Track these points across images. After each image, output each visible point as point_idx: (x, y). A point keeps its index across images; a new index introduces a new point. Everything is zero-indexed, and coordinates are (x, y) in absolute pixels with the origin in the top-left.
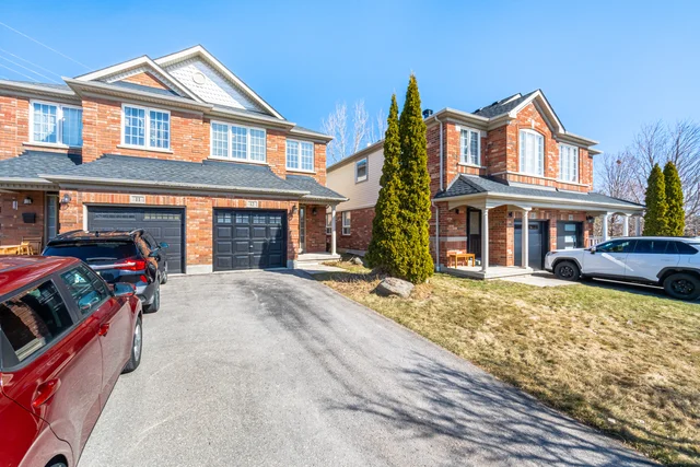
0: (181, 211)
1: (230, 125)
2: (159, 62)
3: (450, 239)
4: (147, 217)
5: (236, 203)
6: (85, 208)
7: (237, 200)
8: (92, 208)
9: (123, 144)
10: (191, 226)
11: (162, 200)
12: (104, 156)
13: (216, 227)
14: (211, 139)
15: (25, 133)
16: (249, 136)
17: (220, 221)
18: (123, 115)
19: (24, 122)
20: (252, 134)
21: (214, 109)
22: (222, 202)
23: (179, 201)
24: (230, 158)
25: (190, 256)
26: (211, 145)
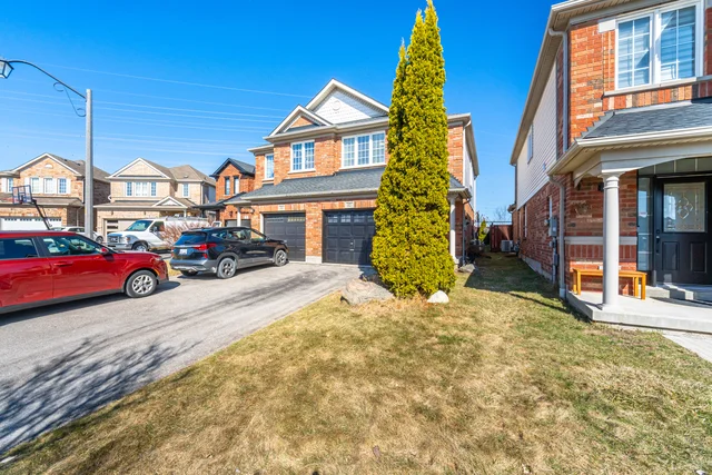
0: (303, 214)
1: (356, 137)
2: (308, 107)
3: (576, 241)
4: (290, 220)
5: (337, 205)
6: (261, 217)
7: (337, 203)
8: (266, 215)
9: (292, 171)
10: (309, 225)
11: (294, 207)
12: (283, 181)
13: (325, 227)
14: (343, 153)
15: (262, 175)
16: (371, 141)
17: (330, 221)
18: (291, 150)
19: (263, 168)
20: (374, 139)
21: (339, 127)
22: (328, 206)
23: (302, 207)
24: (356, 166)
25: (308, 250)
26: (343, 159)
